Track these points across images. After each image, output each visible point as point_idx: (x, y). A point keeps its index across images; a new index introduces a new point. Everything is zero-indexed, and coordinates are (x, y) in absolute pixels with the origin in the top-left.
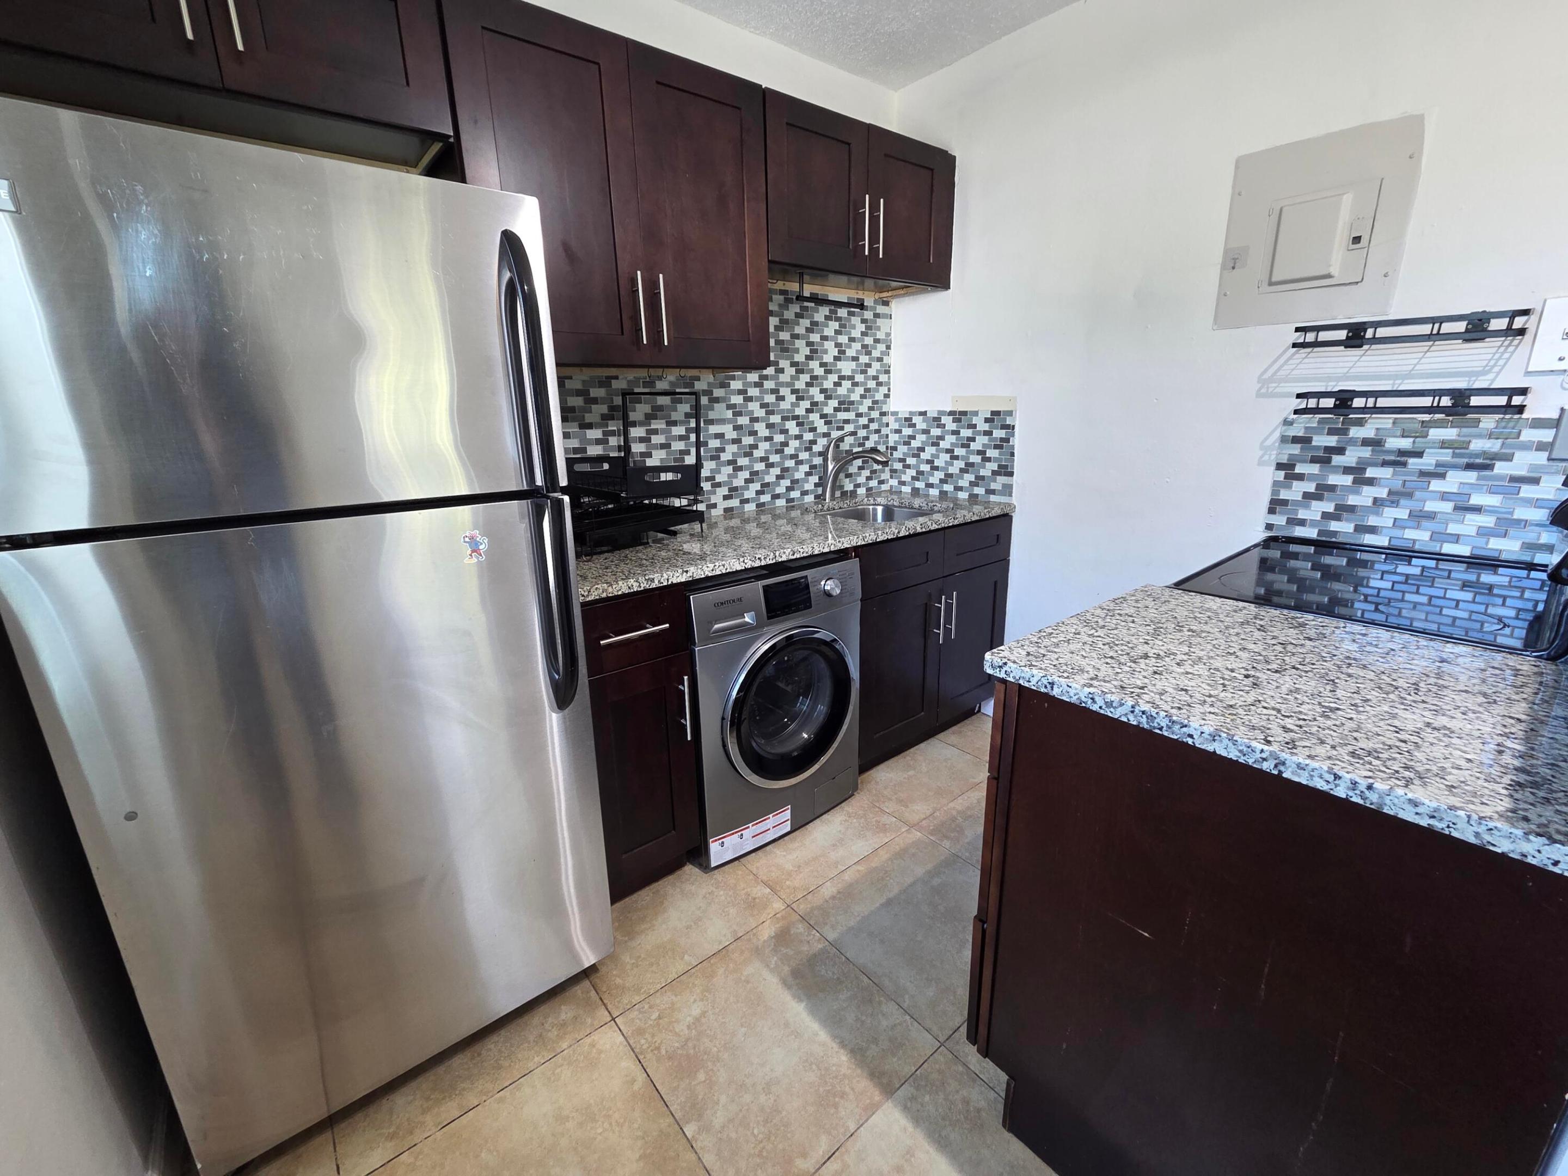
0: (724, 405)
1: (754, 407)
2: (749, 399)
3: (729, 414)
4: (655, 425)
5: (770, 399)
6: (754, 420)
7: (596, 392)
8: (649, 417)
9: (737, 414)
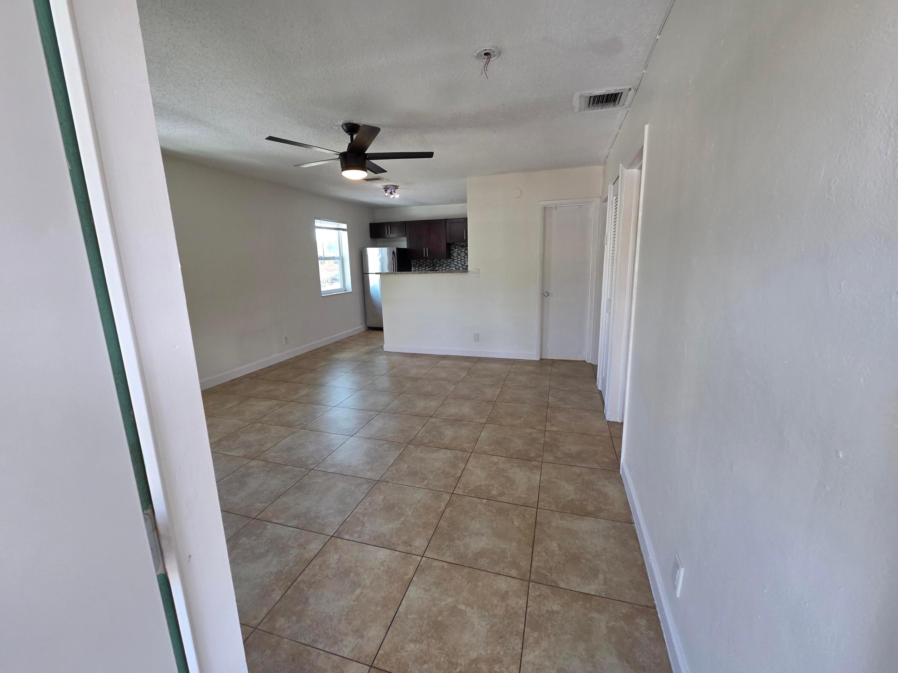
0: (453, 264)
1: (460, 265)
2: (458, 263)
3: (454, 266)
4: (440, 267)
5: (463, 263)
6: (459, 267)
7: (424, 262)
8: (439, 266)
9: (456, 266)
